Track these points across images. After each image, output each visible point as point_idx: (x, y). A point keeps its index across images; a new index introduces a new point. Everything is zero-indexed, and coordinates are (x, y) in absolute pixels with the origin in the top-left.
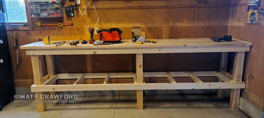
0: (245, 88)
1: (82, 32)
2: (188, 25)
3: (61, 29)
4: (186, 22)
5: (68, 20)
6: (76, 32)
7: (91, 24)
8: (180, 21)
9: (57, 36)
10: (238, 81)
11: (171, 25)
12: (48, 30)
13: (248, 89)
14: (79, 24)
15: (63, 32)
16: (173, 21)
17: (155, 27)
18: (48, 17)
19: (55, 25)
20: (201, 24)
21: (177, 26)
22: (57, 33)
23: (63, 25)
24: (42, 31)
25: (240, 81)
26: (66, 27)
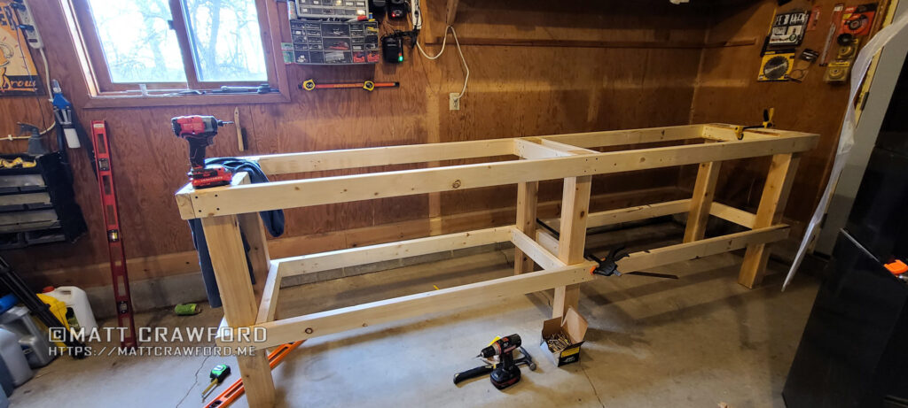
2: (633, 86)
3: (367, 98)
5: (387, 72)
6: (405, 105)
7: (441, 83)
9: (358, 116)
11: (605, 86)
12: (332, 102)
14: (414, 85)
15: (374, 107)
16: (611, 78)
17: (576, 91)
18: (345, 63)
22: (358, 110)
24: (317, 105)
26: (381, 92)
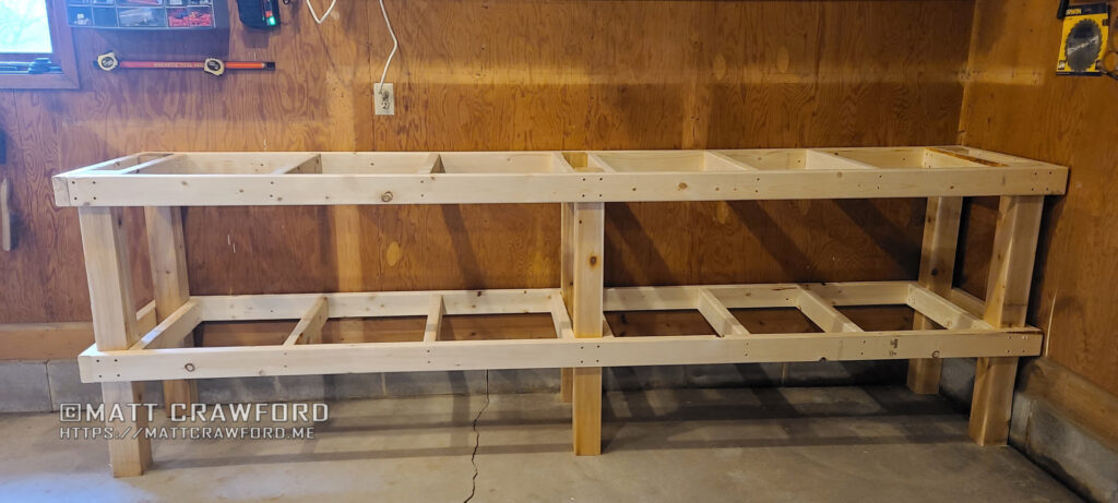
0: (1038, 353)
1: (316, 102)
2: (794, 79)
3: (216, 85)
4: (783, 66)
5: (252, 44)
6: (286, 102)
7: (357, 65)
8: (759, 58)
9: (199, 118)
10: (1010, 326)
11: (719, 77)
12: (152, 91)
13: (1051, 357)
14: (302, 67)
15: (228, 102)
16: (729, 60)
17: (649, 86)
18: (154, 27)
19: (189, 65)
20: (849, 75)
21: (746, 81)
22: (200, 107)
23: (226, 69)
24: (126, 95)
25: (1017, 324)
26: (243, 78)
